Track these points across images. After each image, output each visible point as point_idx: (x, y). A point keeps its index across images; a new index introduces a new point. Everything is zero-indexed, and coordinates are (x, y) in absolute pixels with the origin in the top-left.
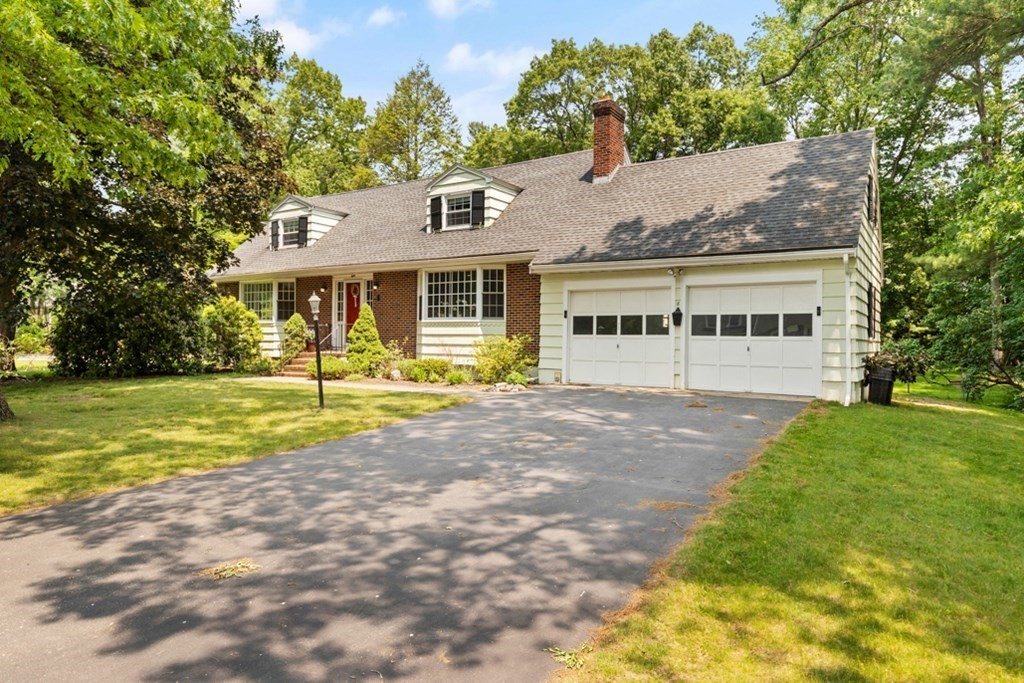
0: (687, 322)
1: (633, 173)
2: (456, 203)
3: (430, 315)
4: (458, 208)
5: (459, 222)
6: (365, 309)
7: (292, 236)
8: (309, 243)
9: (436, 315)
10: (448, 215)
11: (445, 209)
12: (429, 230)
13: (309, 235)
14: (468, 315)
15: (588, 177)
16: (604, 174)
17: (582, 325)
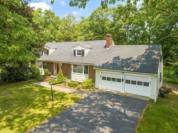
0: (125, 81)
1: (114, 48)
2: (79, 51)
3: (73, 72)
4: (79, 52)
5: (79, 55)
6: (60, 70)
7: (46, 53)
8: (49, 54)
9: (75, 72)
10: (77, 53)
11: (76, 52)
12: (73, 55)
13: (49, 53)
14: (81, 73)
15: (105, 47)
16: (108, 47)
17: (104, 78)
